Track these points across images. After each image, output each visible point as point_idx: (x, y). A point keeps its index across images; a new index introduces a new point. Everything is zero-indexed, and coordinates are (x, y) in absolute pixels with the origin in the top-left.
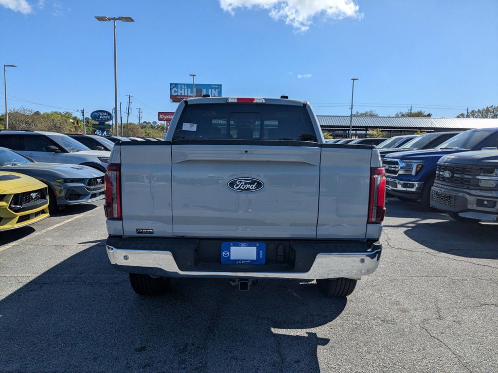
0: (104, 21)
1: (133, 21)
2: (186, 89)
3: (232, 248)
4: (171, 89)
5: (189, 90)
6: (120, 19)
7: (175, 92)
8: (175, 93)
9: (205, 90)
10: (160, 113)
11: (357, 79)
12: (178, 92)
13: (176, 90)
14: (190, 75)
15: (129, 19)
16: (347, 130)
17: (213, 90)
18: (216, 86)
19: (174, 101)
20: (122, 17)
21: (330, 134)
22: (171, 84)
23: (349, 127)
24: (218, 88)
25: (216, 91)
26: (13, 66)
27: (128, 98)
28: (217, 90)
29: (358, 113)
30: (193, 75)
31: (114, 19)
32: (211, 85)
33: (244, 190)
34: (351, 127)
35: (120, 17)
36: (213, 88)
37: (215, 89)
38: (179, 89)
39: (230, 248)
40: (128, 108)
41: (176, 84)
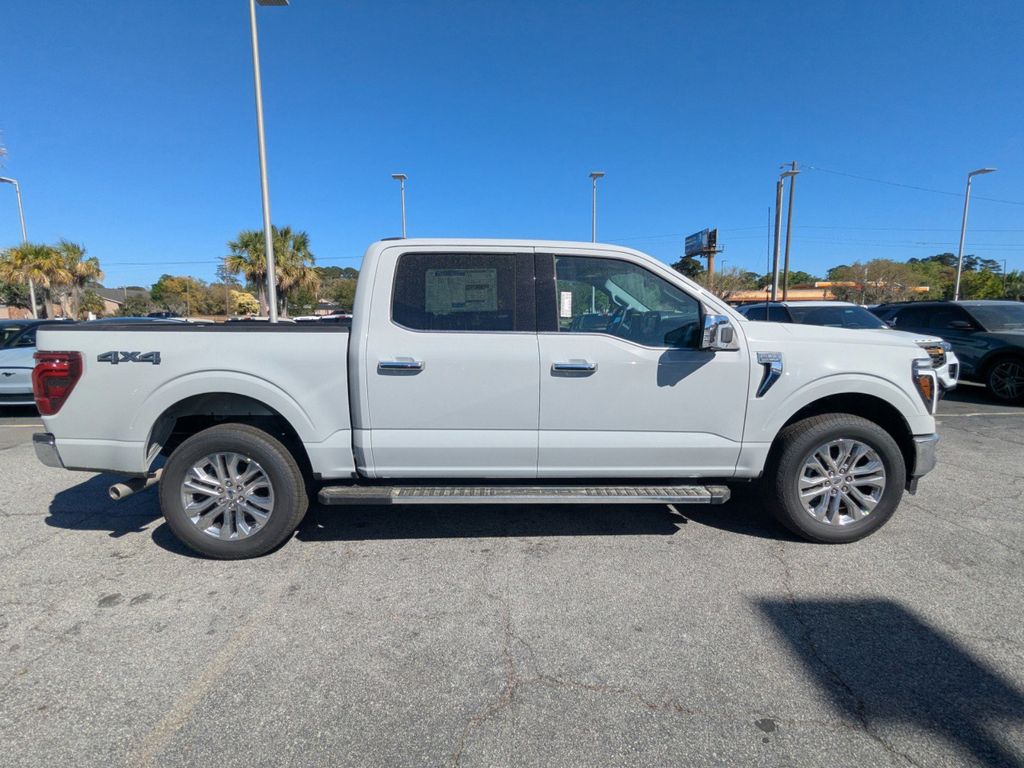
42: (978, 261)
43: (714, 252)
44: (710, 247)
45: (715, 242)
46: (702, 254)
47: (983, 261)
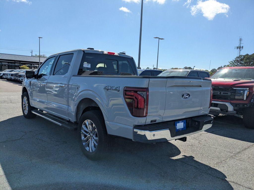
11: (42, 38)
16: (33, 64)
21: (27, 66)
23: (38, 63)
29: (36, 55)
34: (40, 63)
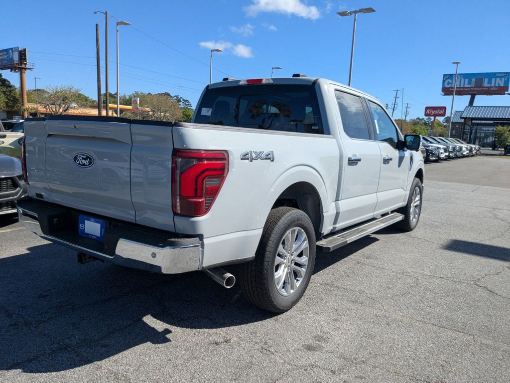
0: (346, 15)
1: (374, 11)
2: (463, 80)
3: (86, 222)
4: (444, 81)
5: (467, 80)
6: (361, 11)
7: (449, 83)
8: (448, 85)
9: (486, 80)
10: (427, 108)
12: (451, 83)
13: (450, 81)
14: (453, 63)
15: (370, 10)
17: (498, 79)
18: (503, 75)
19: (446, 94)
20: (363, 9)
22: (444, 75)
24: (504, 77)
25: (501, 80)
26: (279, 68)
27: (395, 92)
28: (503, 79)
30: (457, 63)
31: (355, 12)
32: (496, 73)
33: (82, 165)
35: (360, 10)
36: (498, 77)
37: (501, 78)
38: (454, 80)
39: (85, 222)
40: (394, 103)
41: (451, 75)
42: (181, 100)
43: (25, 69)
44: (21, 63)
45: (25, 60)
46: (13, 68)
47: (183, 100)
